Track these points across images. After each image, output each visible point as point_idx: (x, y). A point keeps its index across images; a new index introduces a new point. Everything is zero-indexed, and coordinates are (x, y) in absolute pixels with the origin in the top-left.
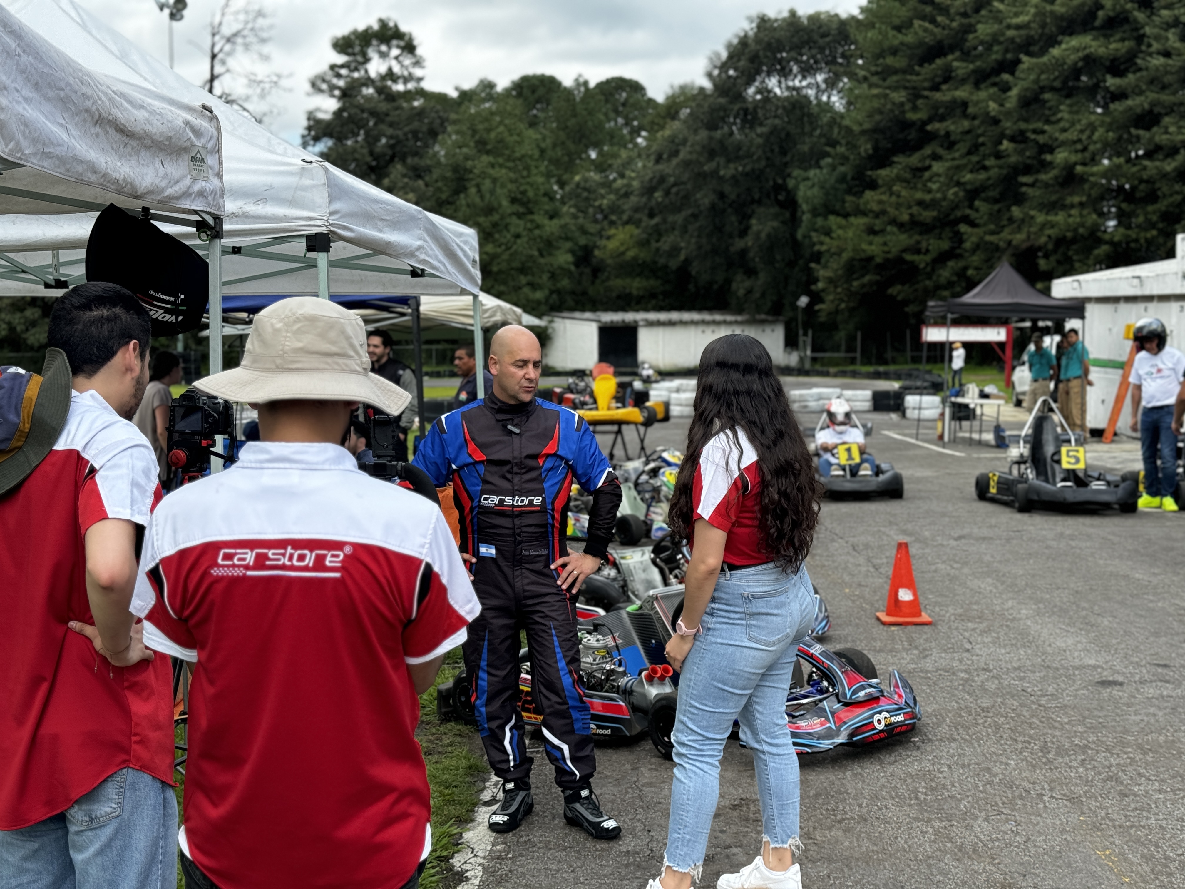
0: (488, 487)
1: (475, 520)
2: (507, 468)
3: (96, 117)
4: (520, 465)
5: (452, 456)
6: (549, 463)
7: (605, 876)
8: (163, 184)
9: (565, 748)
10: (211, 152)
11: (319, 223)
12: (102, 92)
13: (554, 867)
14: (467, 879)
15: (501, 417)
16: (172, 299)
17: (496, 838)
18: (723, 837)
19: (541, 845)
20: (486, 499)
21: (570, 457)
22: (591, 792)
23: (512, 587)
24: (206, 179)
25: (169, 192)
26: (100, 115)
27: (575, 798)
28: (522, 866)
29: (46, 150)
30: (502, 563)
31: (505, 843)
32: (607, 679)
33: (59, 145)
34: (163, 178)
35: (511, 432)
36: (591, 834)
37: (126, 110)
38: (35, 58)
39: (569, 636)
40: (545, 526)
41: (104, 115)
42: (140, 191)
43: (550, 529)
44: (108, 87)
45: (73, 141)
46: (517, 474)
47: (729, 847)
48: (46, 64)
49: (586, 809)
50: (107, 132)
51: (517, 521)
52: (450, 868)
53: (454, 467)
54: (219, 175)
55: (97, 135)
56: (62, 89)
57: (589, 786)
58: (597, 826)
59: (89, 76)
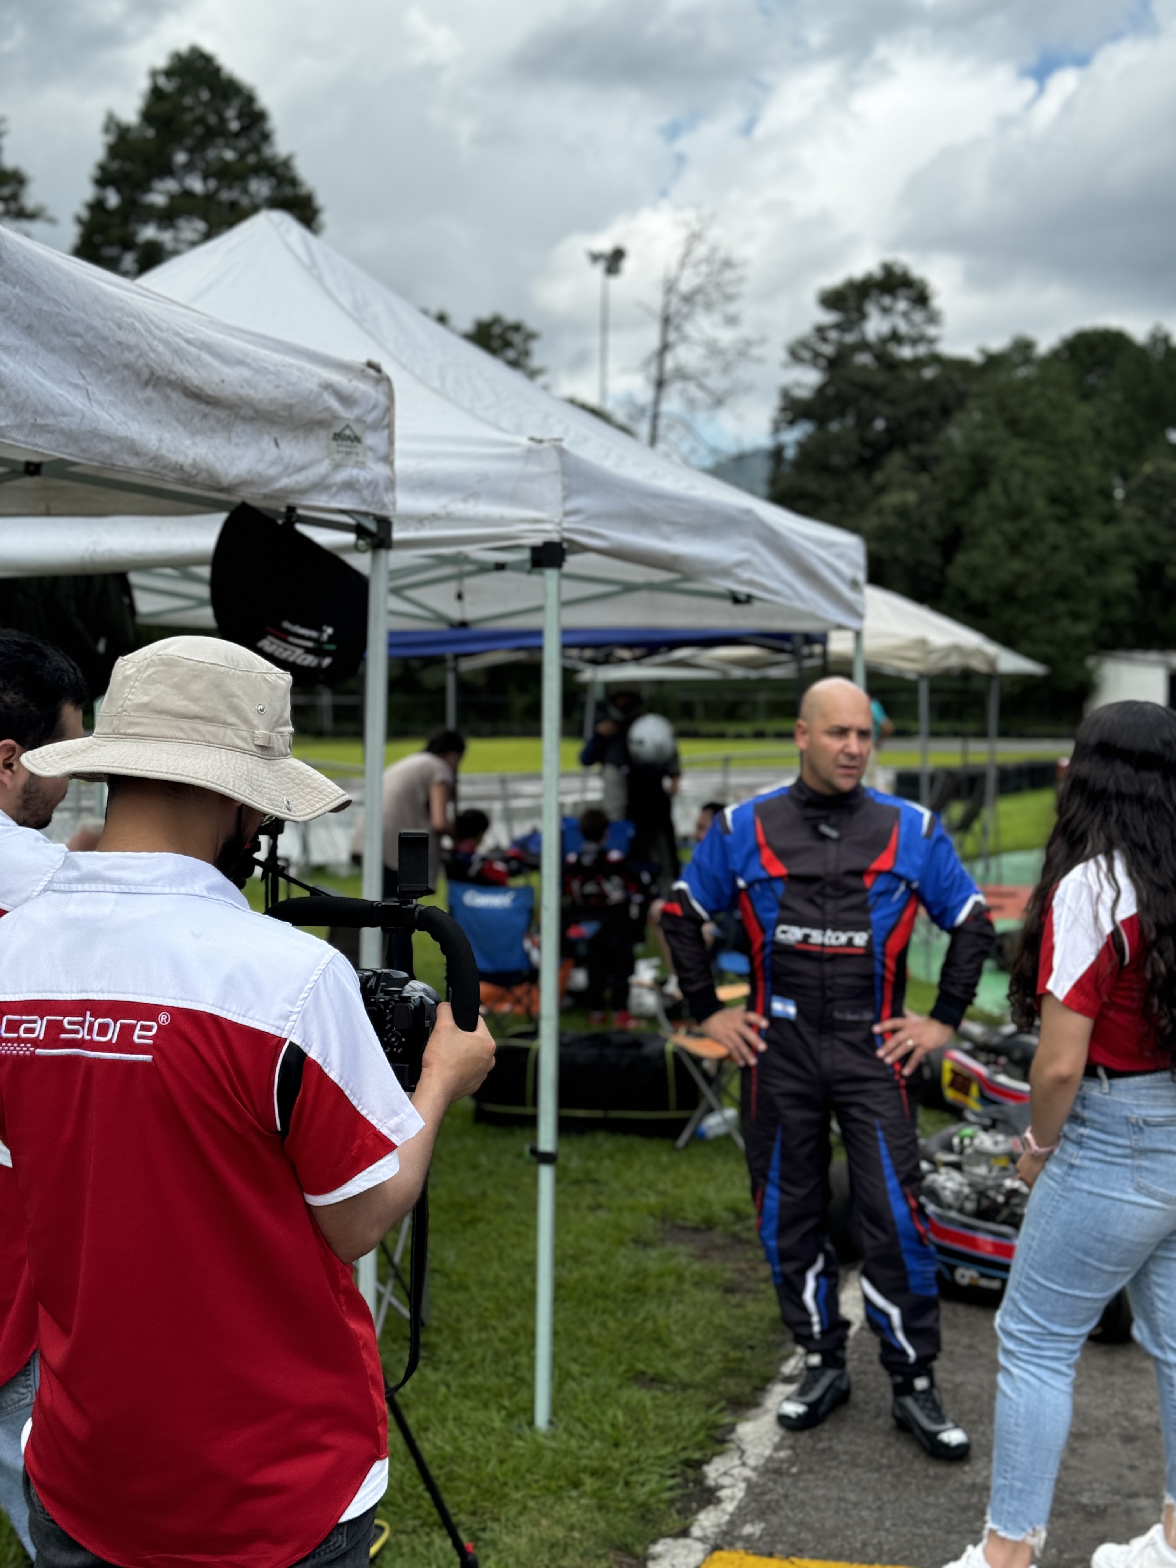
0: (787, 914)
1: (768, 962)
2: (816, 887)
3: (146, 374)
4: (836, 884)
5: (738, 867)
6: (880, 885)
7: (926, 1522)
8: (273, 471)
9: (895, 1313)
10: (374, 427)
11: (548, 527)
12: (161, 340)
13: (852, 1497)
14: (719, 1501)
15: (811, 813)
16: (314, 634)
17: (783, 1438)
18: (1131, 1476)
19: (844, 1458)
20: (784, 932)
21: (913, 875)
22: (932, 1384)
23: (817, 1063)
24: (361, 465)
25: (285, 482)
26: (152, 374)
27: (904, 1389)
28: (805, 1490)
29: (40, 421)
30: (804, 1029)
31: (792, 1448)
32: (1007, 1203)
33: (65, 414)
34: (274, 463)
35: (824, 837)
36: (924, 1449)
37: (206, 366)
38: (27, 290)
39: (903, 1142)
40: (870, 977)
41: (159, 372)
42: (226, 482)
43: (877, 982)
44: (178, 334)
45: (96, 409)
46: (830, 897)
47: (1134, 1495)
48: (49, 299)
49: (922, 1408)
50: (169, 398)
51: (828, 968)
52: (700, 1480)
53: (741, 883)
54: (388, 459)
55: (149, 402)
56: (78, 335)
57: (929, 1373)
58: (933, 1437)
59: (139, 318)
